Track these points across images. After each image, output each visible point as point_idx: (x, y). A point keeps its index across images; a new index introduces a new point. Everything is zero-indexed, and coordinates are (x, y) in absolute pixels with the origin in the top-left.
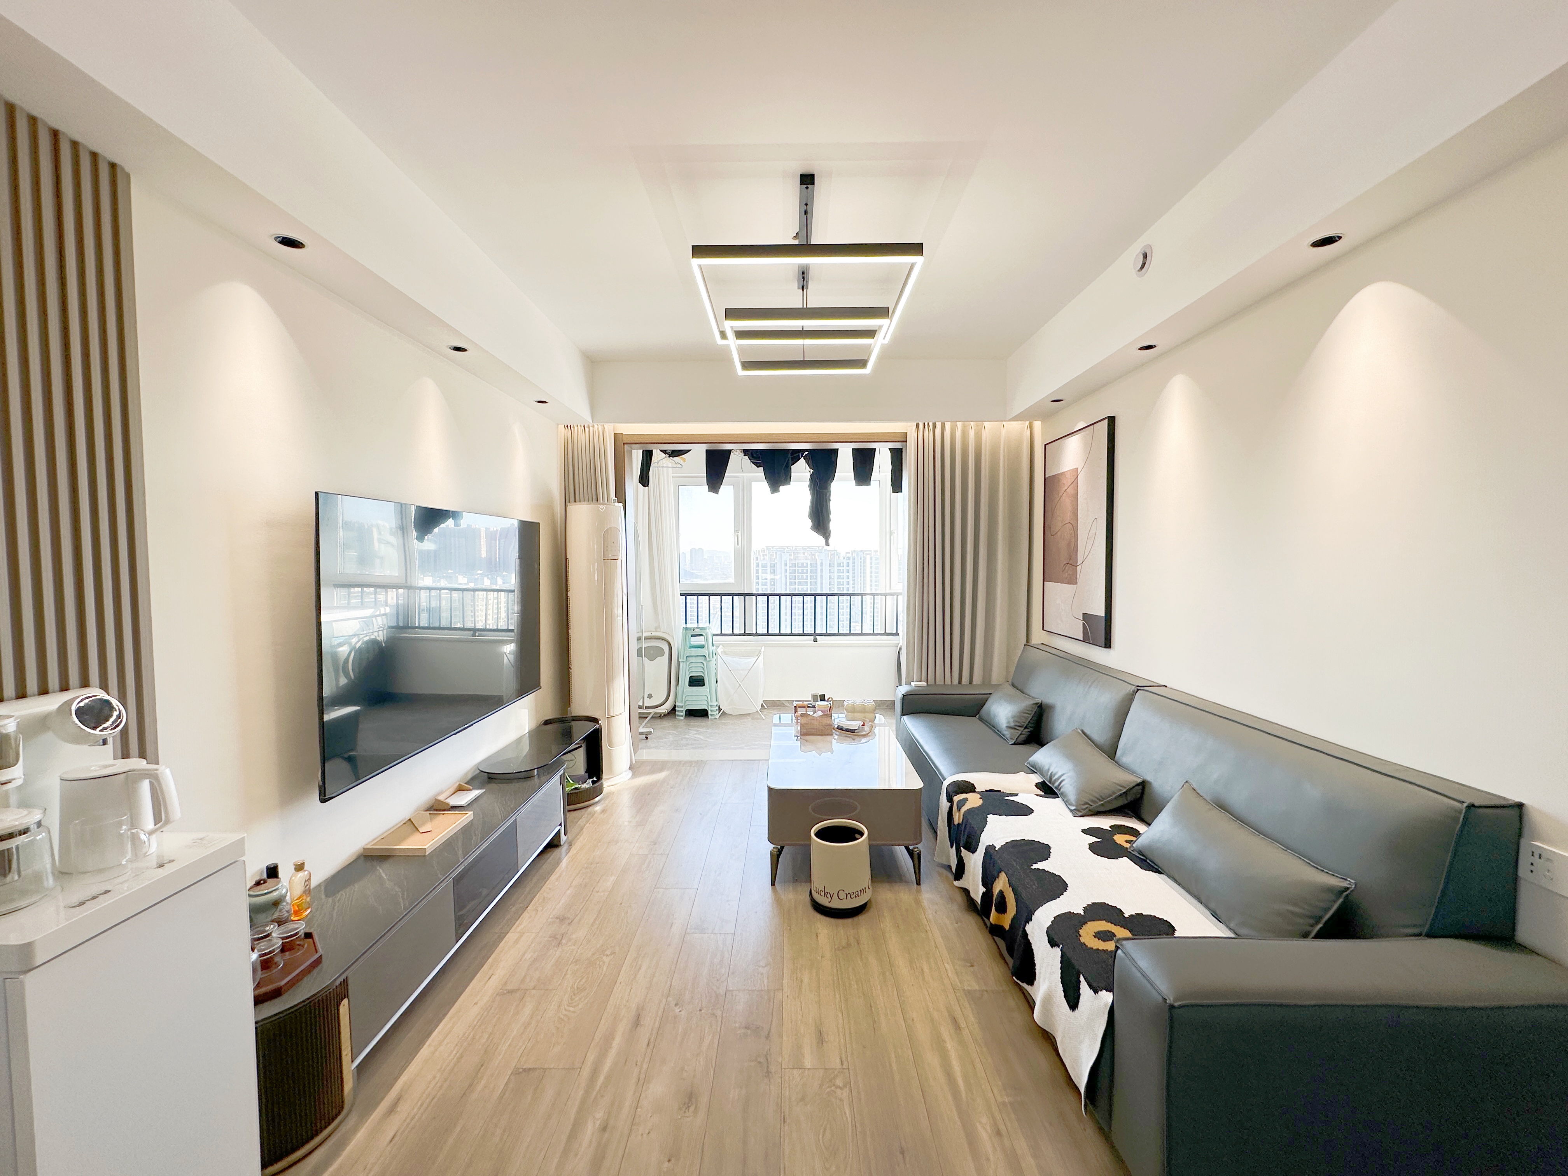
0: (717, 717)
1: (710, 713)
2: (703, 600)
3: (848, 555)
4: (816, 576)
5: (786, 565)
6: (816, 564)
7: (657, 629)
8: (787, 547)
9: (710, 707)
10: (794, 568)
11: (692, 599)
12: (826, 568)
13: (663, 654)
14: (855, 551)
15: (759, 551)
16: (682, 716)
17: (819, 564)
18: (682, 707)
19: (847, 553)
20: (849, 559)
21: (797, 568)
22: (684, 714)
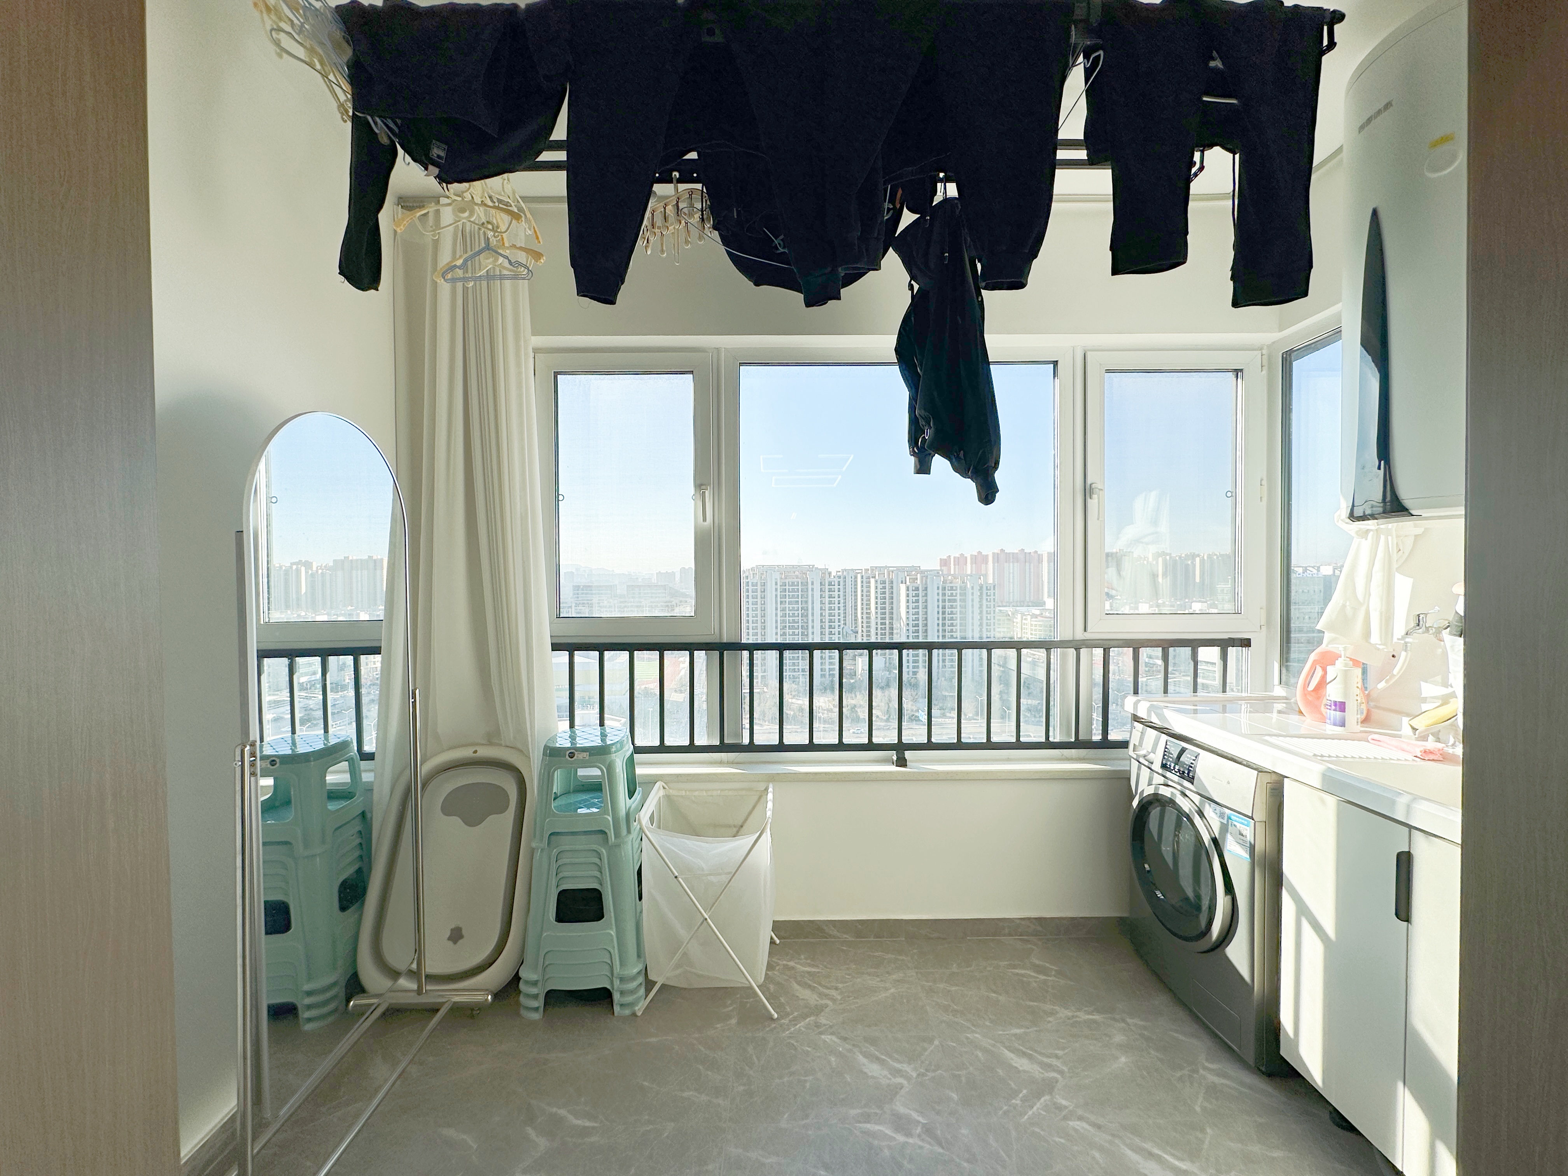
0: (639, 1009)
1: (616, 996)
2: (617, 661)
3: (838, 573)
4: (807, 595)
5: (776, 584)
6: (807, 582)
7: (492, 738)
8: (778, 566)
9: (617, 983)
10: (785, 587)
11: (586, 661)
12: (817, 587)
13: (503, 809)
14: (845, 570)
15: (749, 569)
16: (536, 1009)
17: (810, 583)
18: (535, 983)
19: (837, 572)
20: (840, 577)
21: (787, 587)
22: (539, 1003)
